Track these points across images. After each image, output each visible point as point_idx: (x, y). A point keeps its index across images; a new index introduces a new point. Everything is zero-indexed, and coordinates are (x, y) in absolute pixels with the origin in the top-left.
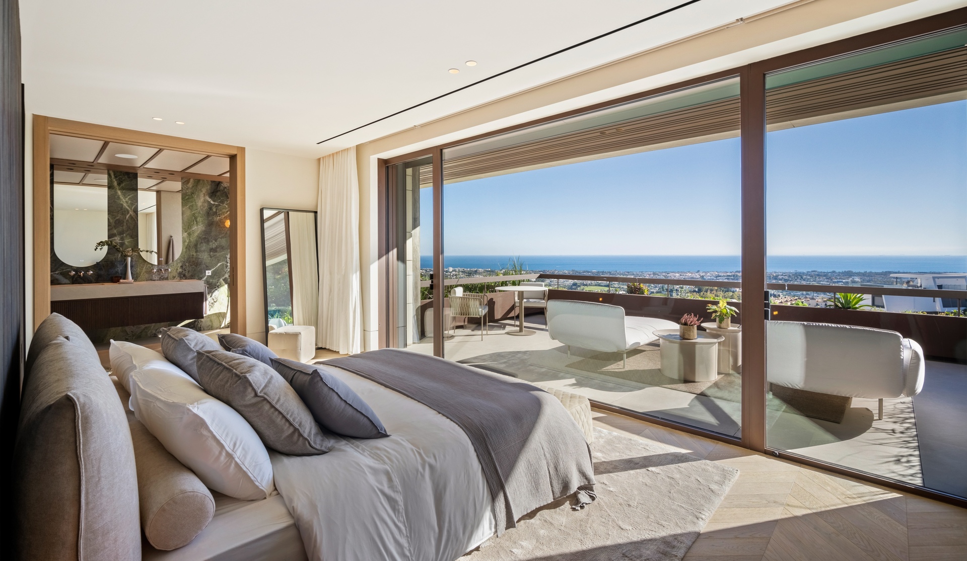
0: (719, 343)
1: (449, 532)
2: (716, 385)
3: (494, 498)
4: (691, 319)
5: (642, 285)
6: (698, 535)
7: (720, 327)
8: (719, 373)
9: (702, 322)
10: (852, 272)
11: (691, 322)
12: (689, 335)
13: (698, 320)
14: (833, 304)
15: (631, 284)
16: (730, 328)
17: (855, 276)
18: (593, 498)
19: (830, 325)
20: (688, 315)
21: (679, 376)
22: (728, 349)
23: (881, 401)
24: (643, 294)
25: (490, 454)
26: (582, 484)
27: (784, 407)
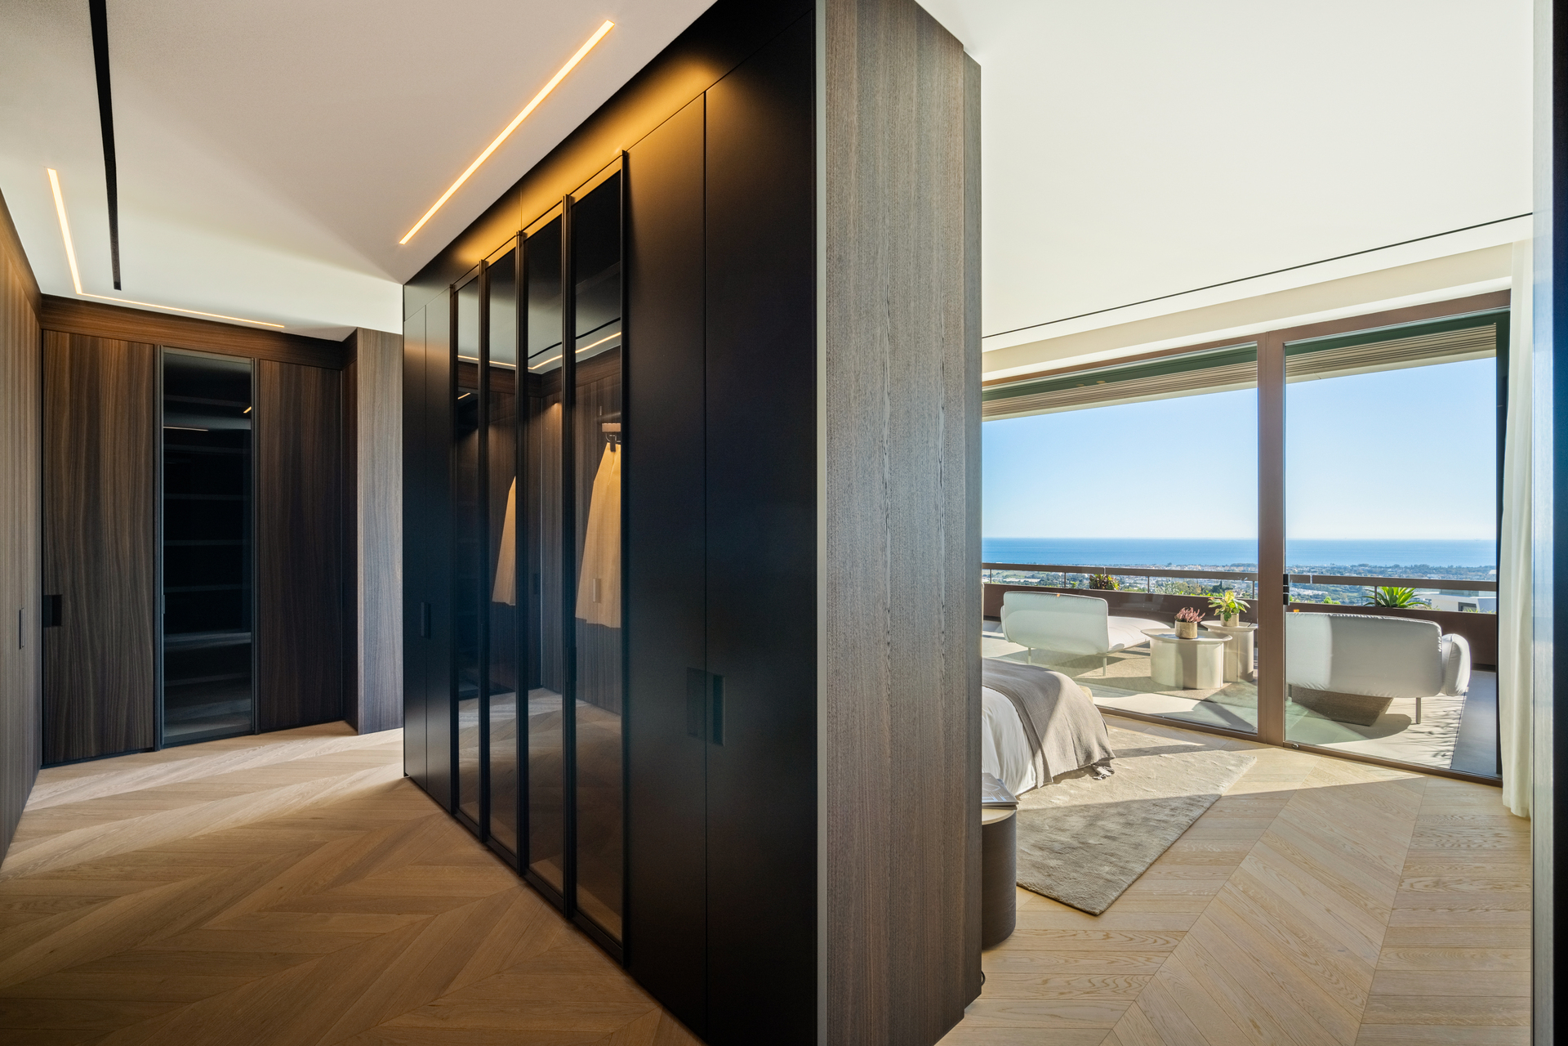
0: (1225, 643)
1: (1007, 771)
2: (1223, 692)
3: (1034, 755)
4: (1192, 614)
5: (1110, 578)
6: (1220, 798)
7: (1225, 625)
8: (1224, 682)
9: (1203, 619)
10: (1427, 567)
11: (1191, 618)
12: (1188, 634)
13: (1199, 615)
14: (1373, 601)
15: (1094, 576)
16: (1238, 627)
17: (1433, 573)
18: (1112, 772)
19: (1359, 616)
20: (1186, 609)
21: (1177, 681)
22: (1236, 651)
23: (1418, 700)
24: (1112, 589)
25: (1028, 716)
26: (1103, 757)
27: (1306, 712)
